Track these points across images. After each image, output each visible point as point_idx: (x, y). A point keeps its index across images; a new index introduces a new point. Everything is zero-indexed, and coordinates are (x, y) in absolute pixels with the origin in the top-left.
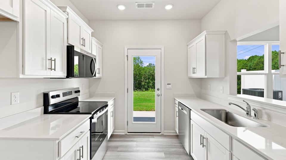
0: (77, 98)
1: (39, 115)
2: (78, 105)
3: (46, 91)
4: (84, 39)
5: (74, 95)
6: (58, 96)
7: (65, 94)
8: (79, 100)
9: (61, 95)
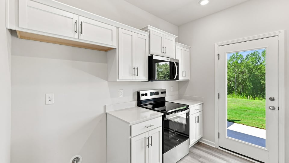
0: (164, 98)
1: (134, 106)
2: (165, 104)
3: (138, 90)
4: (165, 47)
5: (160, 96)
6: (146, 94)
7: (152, 94)
8: (166, 100)
9: (149, 94)
